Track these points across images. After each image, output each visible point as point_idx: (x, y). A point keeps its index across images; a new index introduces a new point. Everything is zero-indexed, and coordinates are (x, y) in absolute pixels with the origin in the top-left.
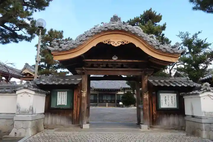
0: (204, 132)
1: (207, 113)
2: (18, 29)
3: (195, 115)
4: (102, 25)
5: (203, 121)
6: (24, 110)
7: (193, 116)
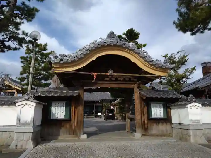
0: (192, 137)
1: (194, 121)
2: (7, 40)
3: (182, 123)
4: (100, 40)
5: (191, 128)
6: (25, 122)
7: (180, 124)
